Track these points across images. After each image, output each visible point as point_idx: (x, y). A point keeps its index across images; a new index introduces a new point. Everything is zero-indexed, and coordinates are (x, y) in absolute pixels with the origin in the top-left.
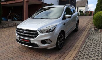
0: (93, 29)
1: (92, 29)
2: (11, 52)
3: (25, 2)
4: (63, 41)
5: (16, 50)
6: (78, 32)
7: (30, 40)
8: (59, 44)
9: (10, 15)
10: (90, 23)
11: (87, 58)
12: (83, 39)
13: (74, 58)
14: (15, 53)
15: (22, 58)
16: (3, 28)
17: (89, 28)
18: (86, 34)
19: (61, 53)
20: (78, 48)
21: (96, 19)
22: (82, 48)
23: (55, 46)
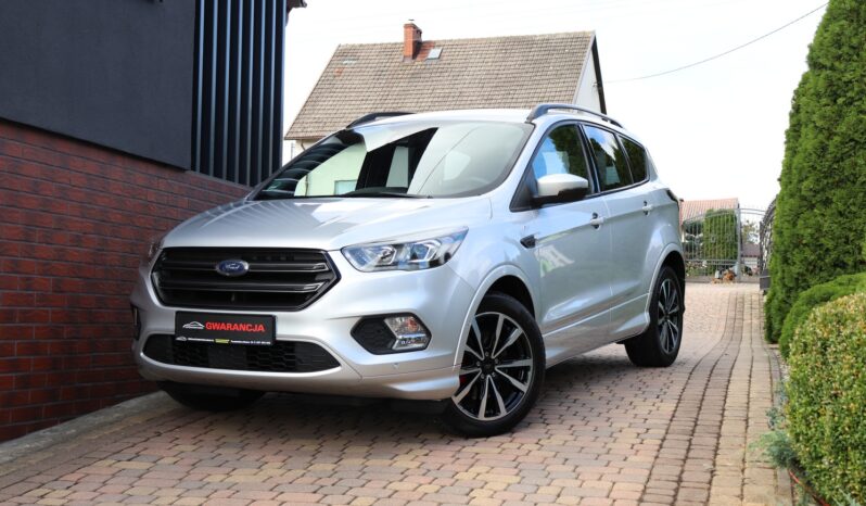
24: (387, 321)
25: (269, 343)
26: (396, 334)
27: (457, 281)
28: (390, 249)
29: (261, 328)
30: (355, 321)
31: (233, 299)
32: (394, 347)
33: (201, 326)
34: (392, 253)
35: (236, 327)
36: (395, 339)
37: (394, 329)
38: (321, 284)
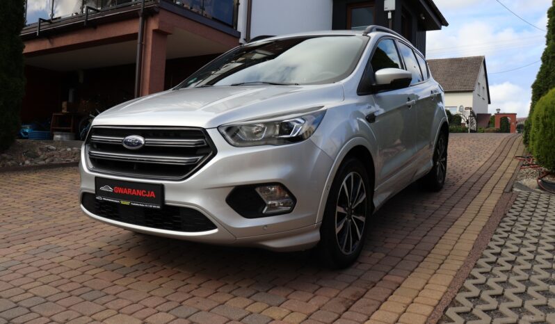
0: (532, 182)
1: (525, 182)
2: (43, 273)
3: (150, 36)
4: (362, 218)
5: (76, 263)
6: (445, 194)
7: (162, 186)
8: (338, 230)
9: (64, 111)
10: (511, 155)
11: (520, 310)
12: (481, 222)
13: (441, 308)
14: (67, 275)
15: (105, 299)
16: (18, 169)
17: (508, 176)
18: (492, 202)
19: (350, 285)
20: (454, 265)
21: (545, 126)
22: (481, 262)
23: (314, 236)
24: (258, 190)
25: (159, 207)
26: (265, 200)
27: (318, 153)
28: (263, 126)
29: (152, 194)
30: (229, 190)
31: (135, 168)
32: (264, 212)
33: (111, 190)
34: (263, 129)
35: (134, 192)
36: (265, 204)
37: (263, 196)
38: (200, 158)
